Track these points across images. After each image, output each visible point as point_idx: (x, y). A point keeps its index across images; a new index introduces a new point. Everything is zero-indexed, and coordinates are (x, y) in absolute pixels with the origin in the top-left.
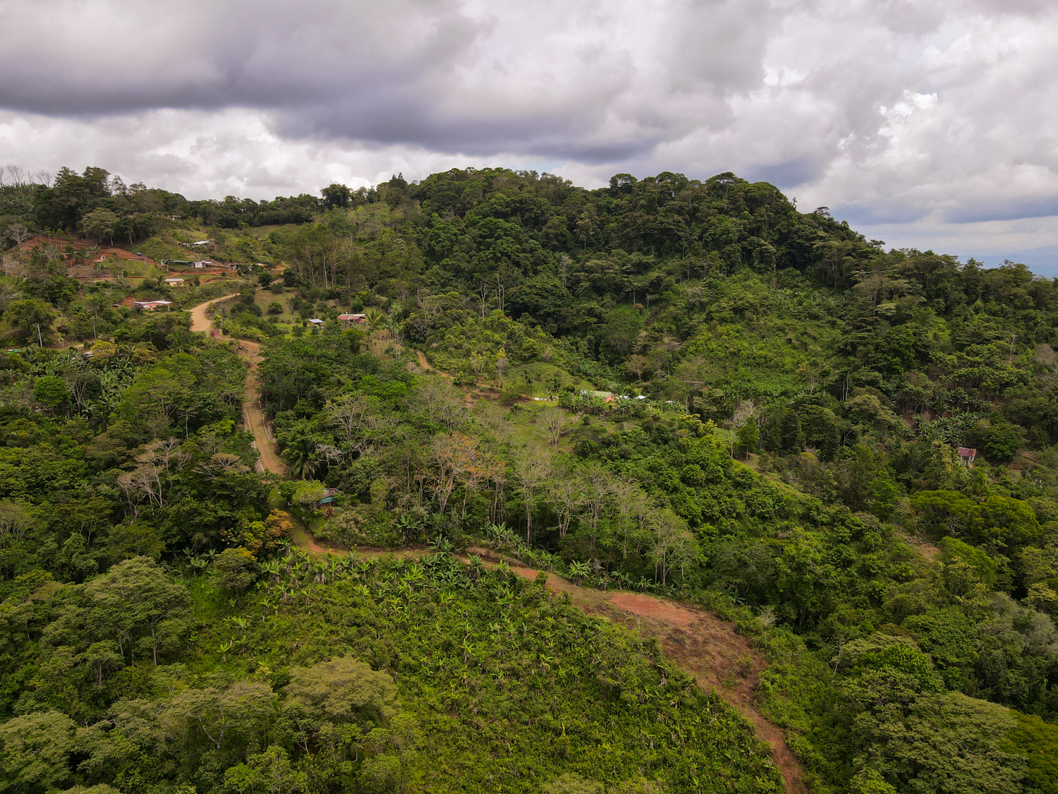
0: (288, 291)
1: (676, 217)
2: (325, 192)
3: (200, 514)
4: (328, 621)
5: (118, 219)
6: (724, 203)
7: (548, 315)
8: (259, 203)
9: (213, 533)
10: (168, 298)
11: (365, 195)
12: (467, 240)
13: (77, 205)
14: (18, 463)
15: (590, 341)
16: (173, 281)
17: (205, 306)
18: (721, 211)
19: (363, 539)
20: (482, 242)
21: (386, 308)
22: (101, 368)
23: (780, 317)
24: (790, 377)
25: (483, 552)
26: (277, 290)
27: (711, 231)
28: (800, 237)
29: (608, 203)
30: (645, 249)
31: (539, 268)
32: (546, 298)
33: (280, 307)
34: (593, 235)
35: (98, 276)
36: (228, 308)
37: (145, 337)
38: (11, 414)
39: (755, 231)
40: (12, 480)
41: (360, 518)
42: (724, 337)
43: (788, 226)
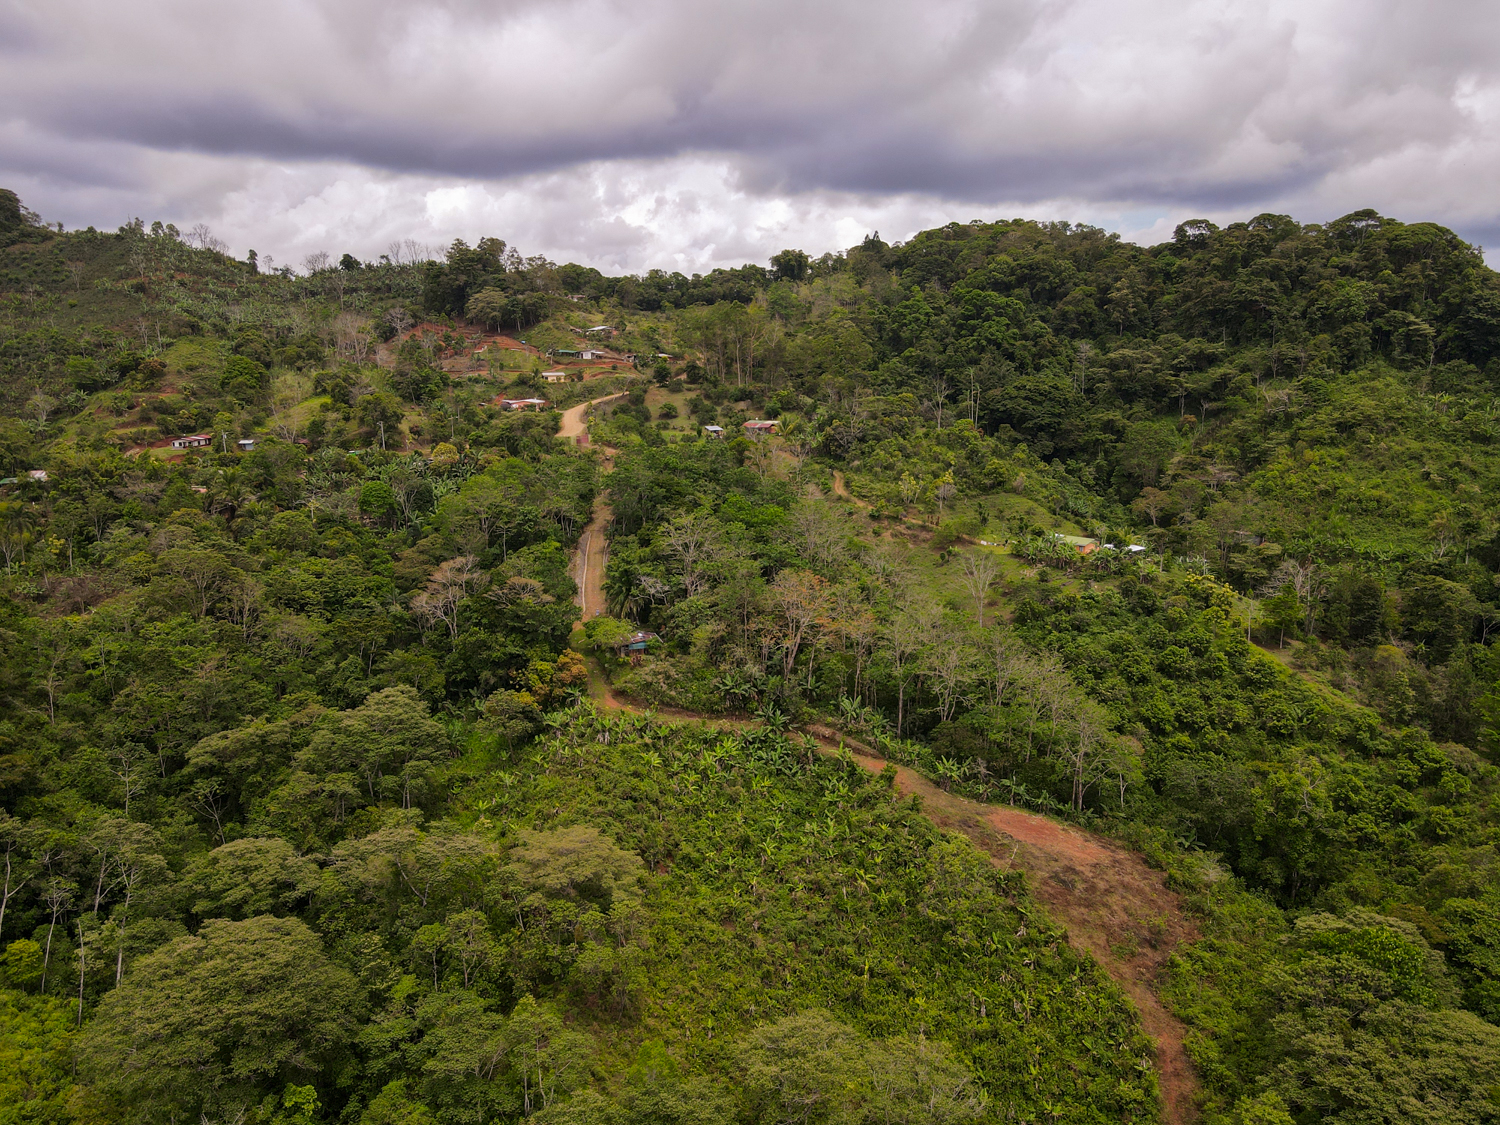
0: (689, 390)
1: (1266, 282)
2: (776, 260)
3: (489, 648)
4: (599, 789)
5: (506, 301)
6: (1352, 259)
7: (1041, 428)
8: (690, 278)
9: (501, 672)
10: (543, 396)
11: (830, 263)
12: (942, 322)
13: (467, 284)
14: (319, 576)
15: (1099, 468)
16: (552, 376)
17: (582, 407)
18: (1345, 270)
19: (672, 698)
20: (963, 326)
21: (809, 414)
22: (440, 475)
23: (1419, 437)
24: (1417, 533)
25: (827, 732)
26: (676, 389)
27: (1322, 303)
28: (1480, 310)
29: (1168, 264)
30: (1213, 333)
31: (1043, 361)
32: (1040, 403)
33: (674, 409)
34: (1135, 314)
35: (472, 369)
36: (610, 409)
37: (498, 442)
38: (329, 521)
39: (1402, 302)
40: (309, 593)
41: (673, 672)
42: (1313, 467)
43: (1462, 292)
